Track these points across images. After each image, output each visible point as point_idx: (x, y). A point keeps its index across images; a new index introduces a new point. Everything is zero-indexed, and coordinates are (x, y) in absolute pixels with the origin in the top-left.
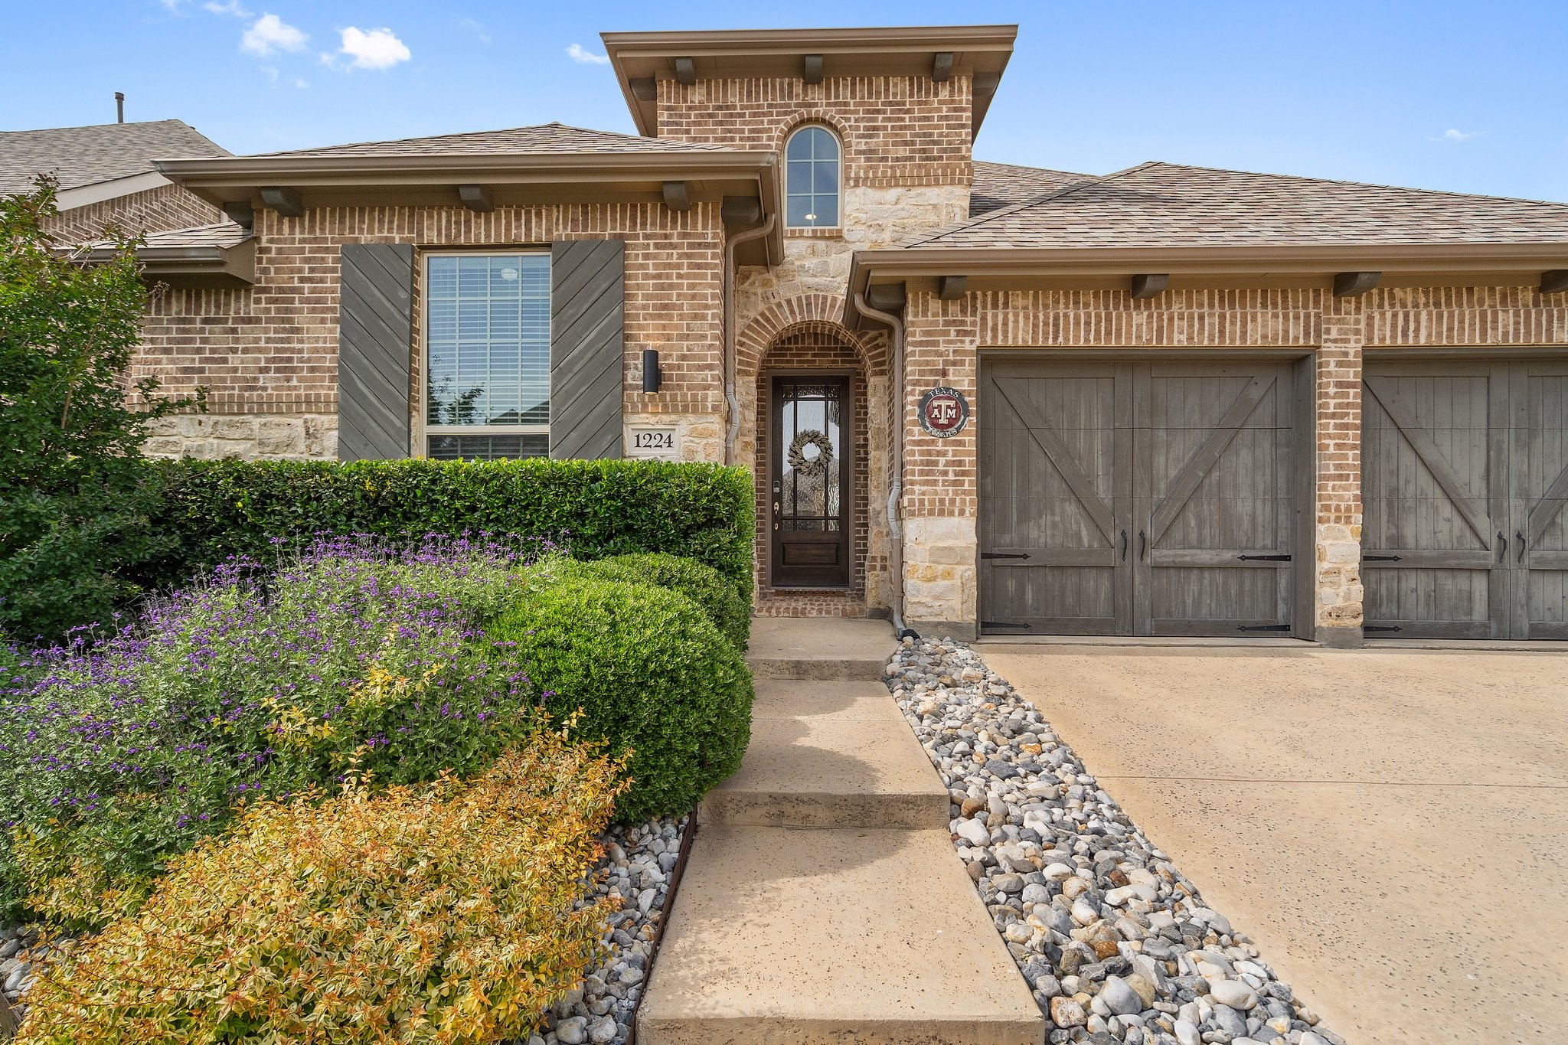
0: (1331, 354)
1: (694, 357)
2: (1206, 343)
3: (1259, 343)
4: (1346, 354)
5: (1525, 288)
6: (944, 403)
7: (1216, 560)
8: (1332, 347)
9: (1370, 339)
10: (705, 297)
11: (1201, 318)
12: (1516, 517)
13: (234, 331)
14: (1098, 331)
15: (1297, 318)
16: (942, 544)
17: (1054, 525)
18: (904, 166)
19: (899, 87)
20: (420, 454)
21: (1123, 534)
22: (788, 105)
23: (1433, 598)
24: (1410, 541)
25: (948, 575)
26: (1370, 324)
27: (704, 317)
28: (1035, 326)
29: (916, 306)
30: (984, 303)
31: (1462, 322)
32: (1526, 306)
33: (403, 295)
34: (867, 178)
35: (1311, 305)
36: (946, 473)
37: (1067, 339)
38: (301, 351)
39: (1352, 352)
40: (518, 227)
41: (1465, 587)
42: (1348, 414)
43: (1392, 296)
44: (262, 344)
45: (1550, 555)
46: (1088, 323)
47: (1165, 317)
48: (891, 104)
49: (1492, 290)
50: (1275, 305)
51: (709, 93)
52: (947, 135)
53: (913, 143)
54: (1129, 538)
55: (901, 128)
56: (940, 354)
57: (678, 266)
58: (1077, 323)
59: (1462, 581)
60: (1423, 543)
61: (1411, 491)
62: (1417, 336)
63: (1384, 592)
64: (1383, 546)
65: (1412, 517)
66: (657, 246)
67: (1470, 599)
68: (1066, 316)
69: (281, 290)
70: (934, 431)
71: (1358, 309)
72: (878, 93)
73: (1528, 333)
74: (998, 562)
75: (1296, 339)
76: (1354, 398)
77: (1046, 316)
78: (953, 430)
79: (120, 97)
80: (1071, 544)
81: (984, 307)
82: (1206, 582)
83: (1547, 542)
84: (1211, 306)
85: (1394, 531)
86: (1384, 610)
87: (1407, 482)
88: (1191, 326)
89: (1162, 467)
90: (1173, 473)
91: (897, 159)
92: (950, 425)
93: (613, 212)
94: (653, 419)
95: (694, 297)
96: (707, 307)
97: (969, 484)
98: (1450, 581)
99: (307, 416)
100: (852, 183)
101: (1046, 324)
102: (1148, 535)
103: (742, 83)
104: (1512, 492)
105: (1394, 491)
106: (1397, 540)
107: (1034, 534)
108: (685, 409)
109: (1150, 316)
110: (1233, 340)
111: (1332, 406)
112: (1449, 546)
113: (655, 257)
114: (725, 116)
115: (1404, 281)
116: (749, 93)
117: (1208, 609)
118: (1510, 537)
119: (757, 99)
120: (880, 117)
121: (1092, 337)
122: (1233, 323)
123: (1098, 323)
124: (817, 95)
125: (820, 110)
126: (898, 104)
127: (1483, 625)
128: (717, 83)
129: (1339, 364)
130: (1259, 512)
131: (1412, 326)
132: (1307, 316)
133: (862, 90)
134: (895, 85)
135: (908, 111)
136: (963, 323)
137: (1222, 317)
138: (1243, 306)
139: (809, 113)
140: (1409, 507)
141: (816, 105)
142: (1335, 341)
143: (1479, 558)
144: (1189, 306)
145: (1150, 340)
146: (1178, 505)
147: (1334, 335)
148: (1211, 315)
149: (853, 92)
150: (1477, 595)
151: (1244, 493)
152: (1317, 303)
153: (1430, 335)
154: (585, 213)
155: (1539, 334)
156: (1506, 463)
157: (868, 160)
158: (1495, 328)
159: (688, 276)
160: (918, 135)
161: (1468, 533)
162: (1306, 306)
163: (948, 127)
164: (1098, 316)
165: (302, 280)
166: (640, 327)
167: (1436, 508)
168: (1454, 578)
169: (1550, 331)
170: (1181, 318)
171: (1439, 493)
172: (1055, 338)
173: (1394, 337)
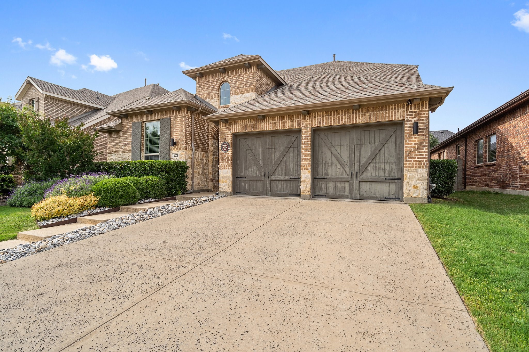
0: (304, 129)
1: (181, 139)
2: (276, 129)
3: (287, 128)
4: (307, 129)
5: (350, 109)
6: (225, 145)
7: (284, 179)
8: (304, 128)
9: (312, 125)
10: (183, 127)
11: (275, 123)
12: (356, 167)
13: (119, 139)
14: (254, 128)
15: (295, 121)
16: (225, 175)
17: (251, 171)
18: (242, 89)
19: (241, 71)
20: (143, 160)
21: (265, 173)
22: (220, 79)
23: (335, 188)
24: (330, 174)
25: (226, 182)
26: (312, 122)
27: (182, 131)
28: (242, 128)
29: (221, 125)
30: (233, 123)
31: (334, 119)
32: (350, 114)
33: (140, 131)
34: (234, 93)
35: (299, 118)
36: (226, 160)
37: (248, 130)
38: (127, 142)
39: (308, 128)
40: (156, 117)
41: (343, 186)
42: (307, 144)
43: (318, 114)
44: (123, 141)
45: (365, 177)
46: (252, 126)
47: (267, 124)
48: (239, 75)
49: (342, 111)
50: (291, 119)
51: (205, 79)
52: (251, 81)
53: (244, 83)
54: (266, 173)
55: (241, 80)
56: (225, 135)
57: (179, 122)
58: (250, 126)
59: (343, 184)
60: (333, 174)
61: (330, 162)
62: (323, 124)
63: (323, 187)
64: (323, 175)
65: (330, 168)
66: (176, 118)
67: (344, 189)
68: (248, 125)
69: (125, 131)
70: (224, 151)
71: (310, 118)
72: (237, 73)
73: (350, 121)
74: (240, 179)
75: (295, 126)
76: (309, 140)
77: (244, 125)
78: (227, 151)
79: (146, 79)
80: (255, 175)
81: (233, 124)
82: (283, 184)
83: (365, 174)
84: (278, 120)
85: (326, 172)
86: (323, 191)
87: (329, 159)
88: (273, 125)
89: (274, 157)
90: (276, 158)
91: (241, 88)
92: (226, 150)
93: (169, 112)
94: (175, 151)
95: (181, 127)
96: (183, 129)
97: (230, 162)
98: (339, 184)
99: (128, 153)
100: (232, 94)
101: (244, 127)
102: (270, 173)
103: (211, 75)
104: (355, 161)
105: (326, 162)
106: (326, 174)
107: (247, 173)
108: (179, 150)
109: (264, 124)
110: (282, 128)
111: (304, 142)
112: (339, 175)
113: (175, 120)
114: (208, 83)
115: (320, 111)
116: (212, 77)
117: (283, 191)
118: (354, 173)
119: (214, 78)
120: (237, 78)
121: (253, 129)
122: (282, 124)
123: (254, 126)
124: (225, 76)
125: (226, 79)
126: (241, 75)
127: (347, 195)
128: (207, 76)
129: (305, 132)
130: (294, 168)
131: (322, 121)
132: (298, 121)
133: (234, 73)
134: (240, 71)
135: (243, 76)
136: (229, 128)
137: (279, 122)
138: (284, 120)
139: (223, 80)
140: (330, 166)
141: (225, 78)
142: (305, 126)
143: (346, 178)
144: (273, 121)
145: (264, 129)
146: (276, 166)
147: (304, 125)
148: (277, 122)
149: (232, 74)
150: (346, 188)
151: (291, 163)
152: (300, 117)
153: (326, 123)
154: (165, 113)
155: (353, 121)
156: (354, 154)
157: (235, 89)
158: (342, 120)
159: (180, 123)
160: (245, 82)
161: (344, 172)
162: (298, 118)
163: (251, 79)
164: (254, 124)
165: (128, 129)
166: (173, 134)
167: (336, 166)
168: (340, 183)
169: (356, 120)
170: (271, 124)
171: (337, 162)
172: (246, 130)
173: (317, 124)
